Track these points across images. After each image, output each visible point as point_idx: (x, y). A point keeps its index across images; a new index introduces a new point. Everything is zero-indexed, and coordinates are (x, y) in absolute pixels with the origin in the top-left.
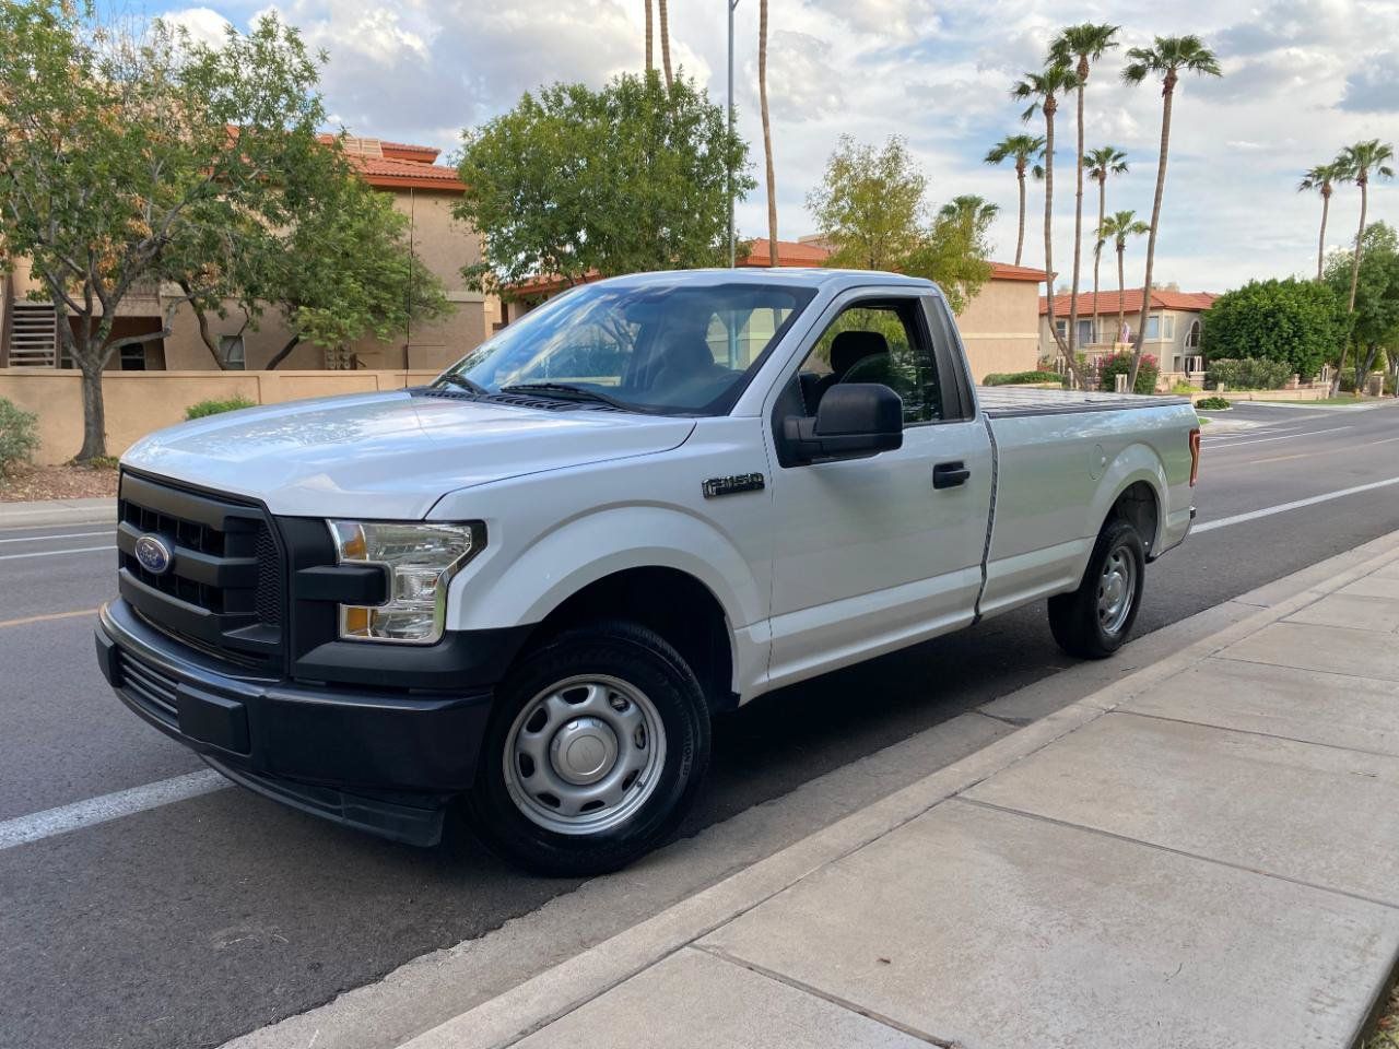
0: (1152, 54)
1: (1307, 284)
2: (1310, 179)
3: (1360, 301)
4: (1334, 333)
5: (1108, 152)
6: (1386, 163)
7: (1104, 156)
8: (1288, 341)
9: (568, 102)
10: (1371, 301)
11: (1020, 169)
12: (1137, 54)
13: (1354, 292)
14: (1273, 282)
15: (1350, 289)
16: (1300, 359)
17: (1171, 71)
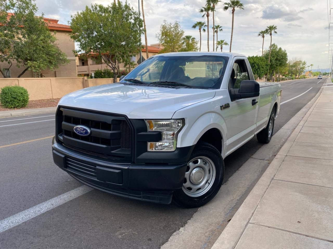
0: (230, 4)
1: (260, 57)
2: (260, 34)
3: (271, 61)
4: (266, 68)
5: (218, 26)
6: (276, 31)
7: (218, 27)
8: (257, 70)
9: (98, 9)
10: (273, 61)
11: (200, 29)
12: (226, 4)
13: (270, 59)
14: (253, 56)
15: (269, 58)
16: (259, 74)
17: (234, 8)
